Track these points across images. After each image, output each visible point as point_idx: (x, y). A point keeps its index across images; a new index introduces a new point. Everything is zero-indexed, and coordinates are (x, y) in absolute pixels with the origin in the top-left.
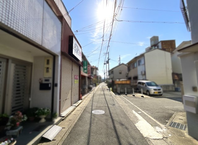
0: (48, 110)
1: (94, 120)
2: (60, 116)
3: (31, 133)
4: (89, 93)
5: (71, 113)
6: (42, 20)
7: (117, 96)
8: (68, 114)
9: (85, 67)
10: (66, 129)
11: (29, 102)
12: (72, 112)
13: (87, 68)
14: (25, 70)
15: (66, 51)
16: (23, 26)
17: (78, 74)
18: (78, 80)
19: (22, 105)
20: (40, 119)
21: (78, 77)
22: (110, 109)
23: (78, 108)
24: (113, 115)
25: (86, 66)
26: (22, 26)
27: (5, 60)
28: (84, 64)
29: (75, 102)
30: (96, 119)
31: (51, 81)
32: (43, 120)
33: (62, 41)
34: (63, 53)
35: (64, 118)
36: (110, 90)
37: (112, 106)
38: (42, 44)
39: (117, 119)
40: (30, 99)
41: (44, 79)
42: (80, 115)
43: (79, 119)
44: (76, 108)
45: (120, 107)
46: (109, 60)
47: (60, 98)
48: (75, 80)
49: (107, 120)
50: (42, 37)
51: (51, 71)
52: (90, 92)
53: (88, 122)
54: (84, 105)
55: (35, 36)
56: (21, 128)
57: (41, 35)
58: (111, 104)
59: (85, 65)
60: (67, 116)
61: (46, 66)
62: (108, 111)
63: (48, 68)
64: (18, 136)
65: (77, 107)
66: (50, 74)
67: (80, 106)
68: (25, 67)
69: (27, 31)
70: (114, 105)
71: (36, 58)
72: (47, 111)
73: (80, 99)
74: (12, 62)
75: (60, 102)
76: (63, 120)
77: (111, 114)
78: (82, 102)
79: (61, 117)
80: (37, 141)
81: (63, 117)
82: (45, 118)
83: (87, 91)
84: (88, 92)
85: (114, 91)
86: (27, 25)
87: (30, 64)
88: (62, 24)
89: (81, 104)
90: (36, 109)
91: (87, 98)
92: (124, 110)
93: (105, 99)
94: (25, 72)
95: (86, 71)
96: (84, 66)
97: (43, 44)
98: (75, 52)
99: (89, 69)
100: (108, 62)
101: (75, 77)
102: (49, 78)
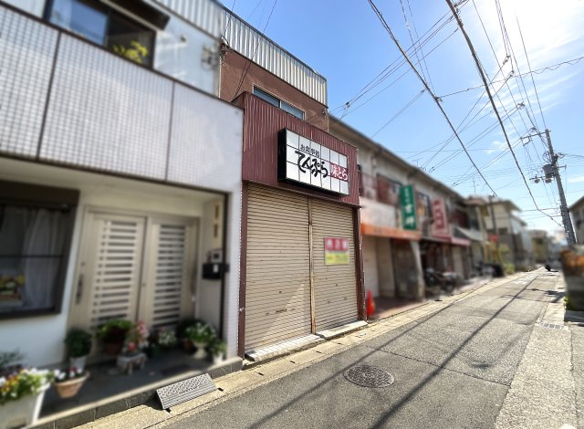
0: (207, 330)
3: (152, 374)
5: (287, 354)
6: (168, 126)
8: (276, 354)
9: (408, 208)
10: (220, 395)
12: (295, 351)
14: (183, 234)
18: (348, 256)
19: (178, 309)
22: (436, 379)
23: (329, 344)
25: (411, 202)
28: (405, 198)
29: (337, 325)
32: (200, 354)
37: (467, 370)
38: (166, 176)
40: (195, 299)
41: (212, 254)
42: (302, 367)
43: (281, 379)
45: (508, 384)
47: (242, 303)
51: (220, 233)
52: (441, 297)
53: (290, 397)
54: (357, 340)
55: (146, 165)
57: (163, 158)
58: (472, 360)
59: (407, 200)
60: (260, 363)
61: (215, 222)
63: (216, 227)
64: (130, 371)
65: (329, 340)
66: (218, 243)
69: (123, 160)
70: (483, 366)
71: (206, 205)
72: (202, 334)
75: (242, 316)
76: (246, 367)
79: (247, 357)
84: (428, 295)
87: (194, 222)
89: (354, 334)
95: (411, 220)
96: (405, 204)
98: (305, 172)
99: (438, 211)
100: (556, 169)
101: (330, 243)
102: (218, 250)
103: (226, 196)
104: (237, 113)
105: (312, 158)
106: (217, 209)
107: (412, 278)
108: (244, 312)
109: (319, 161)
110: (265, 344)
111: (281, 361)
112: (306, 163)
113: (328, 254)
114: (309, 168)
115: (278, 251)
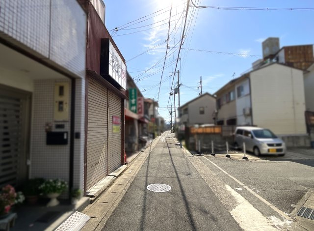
0: (63, 183)
1: (150, 202)
2: (86, 194)
3: (31, 225)
4: (140, 152)
5: (106, 189)
6: (49, 7)
7: (196, 157)
8: (102, 190)
9: (133, 101)
10: (99, 219)
11: (28, 167)
12: (108, 187)
13: (136, 102)
14: (18, 106)
15: (96, 69)
16: (13, 20)
17: (119, 115)
18: (119, 127)
19: (15, 173)
20: (49, 200)
21: (119, 121)
22: (182, 183)
23: (120, 180)
24: (186, 194)
25: (135, 98)
26: (11, 21)
28: (131, 95)
29: (115, 169)
30: (155, 201)
31: (67, 128)
32: (54, 203)
33: (87, 50)
34: (89, 74)
35: (93, 199)
36: (181, 145)
37: (186, 177)
38: (49, 56)
39: (195, 200)
40: (29, 163)
41: (54, 125)
42: (124, 193)
43: (122, 201)
44: (115, 180)
45: (201, 178)
46: (179, 85)
47: (85, 161)
48: (114, 127)
49: (175, 202)
51: (67, 108)
52: (143, 150)
53: (140, 205)
54: (132, 175)
55: (36, 40)
56: (13, 216)
57: (47, 37)
58: (183, 173)
59: (133, 97)
60: (100, 195)
61: (60, 99)
62: (178, 186)
63: (61, 103)
65: (117, 177)
66: (66, 115)
67: (123, 176)
68: (18, 100)
69: (20, 29)
70: (189, 174)
71: (38, 83)
72: (61, 186)
73: (123, 162)
75: (85, 167)
76: (91, 202)
77: (182, 191)
78: (127, 168)
79: (87, 196)
81: (92, 196)
82: (58, 199)
83: (136, 147)
84: (139, 149)
85: (190, 147)
86: (21, 18)
87: (28, 96)
88: (87, 14)
89: (126, 172)
90: (41, 181)
91: (137, 161)
92: (209, 186)
93: (173, 163)
94: (18, 111)
95: (134, 108)
96: (132, 99)
97: (51, 55)
98: (114, 72)
99: (140, 104)
100: (179, 90)
101: (114, 119)
102: (64, 121)
103: (73, 80)
104: (84, 15)
107: (131, 140)
109: (118, 66)
111: (106, 194)
112: (114, 66)
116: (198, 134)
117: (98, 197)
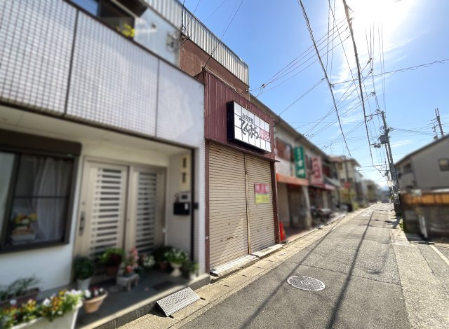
0: (183, 254)
1: (278, 300)
3: (147, 289)
4: (316, 229)
5: (238, 270)
6: (156, 94)
8: (231, 270)
9: (300, 163)
10: (204, 303)
11: (164, 235)
12: (243, 268)
13: (303, 164)
14: (155, 180)
16: (119, 114)
17: (268, 181)
18: (269, 196)
19: (152, 239)
20: (171, 270)
21: (268, 188)
22: (352, 284)
23: (263, 262)
24: (345, 303)
25: (302, 159)
26: (117, 115)
27: (126, 168)
28: (297, 156)
29: (263, 248)
30: (284, 301)
32: (176, 273)
35: (212, 277)
37: (368, 276)
38: (156, 134)
39: (354, 320)
40: (164, 230)
41: (181, 195)
42: (254, 279)
43: (244, 289)
44: (257, 261)
45: (399, 284)
46: (387, 131)
47: (207, 233)
49: (314, 311)
50: (156, 123)
52: (322, 226)
53: (260, 301)
54: (281, 258)
55: (142, 124)
56: (135, 276)
57: (153, 119)
58: (366, 269)
59: (299, 157)
60: (226, 276)
61: (183, 170)
62: (341, 287)
63: (184, 174)
64: (129, 289)
65: (261, 258)
67: (271, 258)
68: (155, 175)
69: (126, 119)
70: (377, 273)
72: (180, 257)
73: (279, 239)
74: (135, 170)
75: (207, 242)
76: (213, 281)
77: (341, 297)
78: (282, 248)
80: (144, 307)
82: (181, 269)
83: (309, 221)
84: (314, 225)
86: (126, 110)
88: (205, 85)
89: (277, 254)
90: (169, 248)
91: (298, 243)
92: (408, 300)
93: (358, 250)
94: (154, 185)
95: (302, 172)
96: (298, 160)
98: (245, 134)
99: (316, 165)
100: (387, 138)
101: (258, 188)
102: (187, 192)
103: (193, 151)
104: (200, 87)
105: (250, 124)
106: (185, 161)
108: (209, 239)
109: (253, 126)
110: (221, 263)
111: (235, 275)
112: (245, 127)
113: (257, 196)
114: (248, 131)
115: (227, 194)
116: (422, 205)
117: (222, 277)
